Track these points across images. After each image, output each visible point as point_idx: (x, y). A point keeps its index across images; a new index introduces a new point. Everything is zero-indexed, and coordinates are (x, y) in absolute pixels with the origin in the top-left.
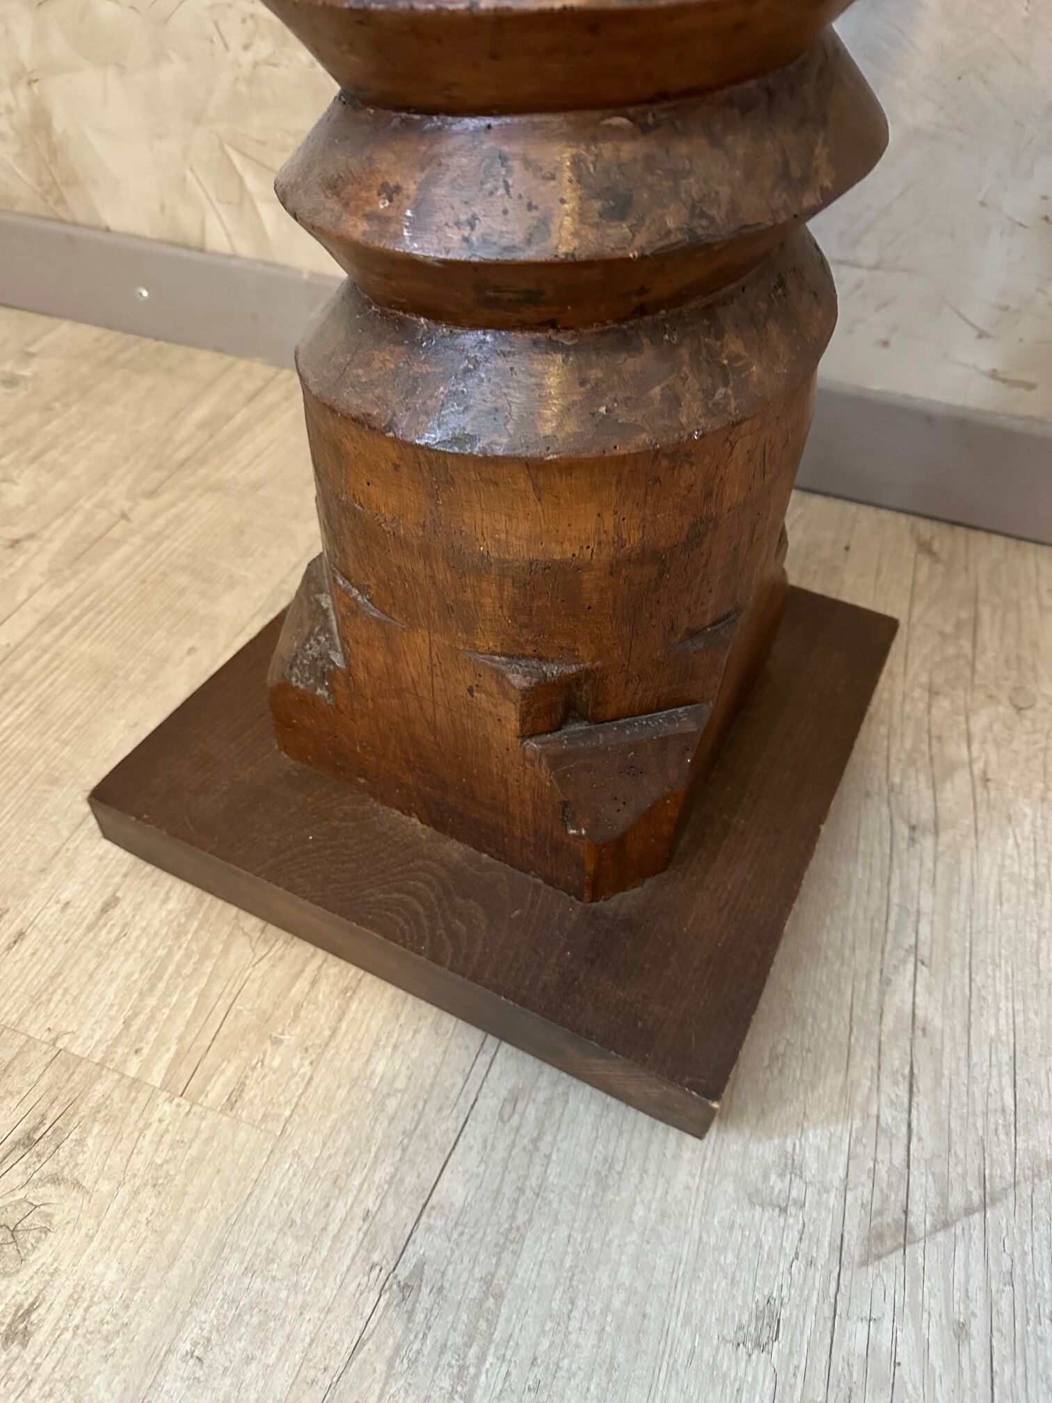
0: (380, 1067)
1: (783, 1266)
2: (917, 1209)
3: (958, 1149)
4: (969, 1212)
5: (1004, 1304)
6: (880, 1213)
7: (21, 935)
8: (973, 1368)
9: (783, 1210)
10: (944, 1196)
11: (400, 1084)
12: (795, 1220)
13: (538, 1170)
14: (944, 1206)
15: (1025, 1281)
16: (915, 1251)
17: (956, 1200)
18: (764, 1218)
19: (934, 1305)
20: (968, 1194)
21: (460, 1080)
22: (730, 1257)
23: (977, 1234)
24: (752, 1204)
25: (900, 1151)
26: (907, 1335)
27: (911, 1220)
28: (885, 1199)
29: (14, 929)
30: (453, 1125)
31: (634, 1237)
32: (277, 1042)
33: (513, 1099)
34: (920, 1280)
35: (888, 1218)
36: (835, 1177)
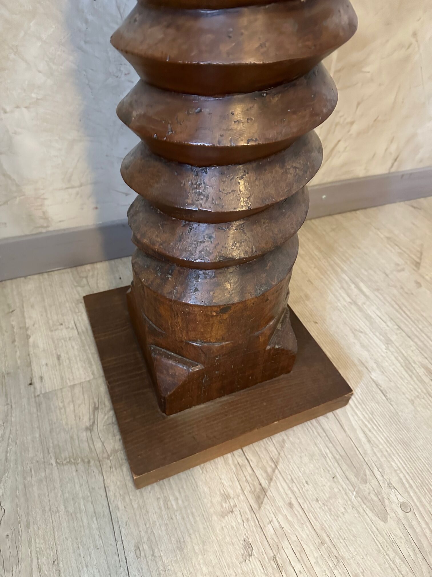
1: (242, 527)
2: (262, 481)
4: (274, 471)
5: (295, 489)
6: (255, 490)
8: (298, 512)
9: (232, 512)
10: (266, 472)
12: (236, 511)
13: (160, 563)
14: (268, 475)
15: (296, 478)
16: (269, 493)
17: (269, 470)
18: (229, 518)
19: (281, 504)
20: (271, 466)
21: (117, 557)
22: (228, 538)
23: (279, 476)
24: (224, 517)
25: (249, 468)
26: (280, 518)
27: (263, 485)
28: (254, 485)
31: (200, 557)
33: (137, 548)
34: (274, 501)
35: (258, 490)
36: (239, 490)
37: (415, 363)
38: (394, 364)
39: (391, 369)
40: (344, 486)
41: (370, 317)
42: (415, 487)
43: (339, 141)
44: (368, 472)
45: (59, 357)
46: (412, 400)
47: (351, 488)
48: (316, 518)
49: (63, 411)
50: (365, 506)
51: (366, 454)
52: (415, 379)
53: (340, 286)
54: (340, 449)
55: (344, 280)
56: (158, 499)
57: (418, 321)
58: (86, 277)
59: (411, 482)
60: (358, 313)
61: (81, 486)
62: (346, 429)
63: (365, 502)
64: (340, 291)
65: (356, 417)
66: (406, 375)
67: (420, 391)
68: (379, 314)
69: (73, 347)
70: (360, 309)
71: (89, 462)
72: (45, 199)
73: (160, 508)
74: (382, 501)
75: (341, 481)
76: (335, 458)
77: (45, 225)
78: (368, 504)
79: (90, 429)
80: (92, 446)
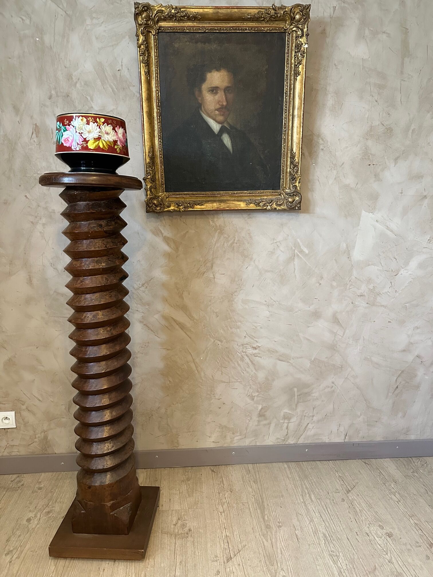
0: (162, 565)
1: (218, 566)
2: (232, 555)
3: (235, 547)
4: (237, 553)
5: (243, 561)
7: (104, 570)
8: (241, 567)
9: (217, 561)
10: (234, 553)
11: (166, 566)
12: (218, 561)
15: (245, 557)
16: (232, 559)
17: (236, 553)
18: (215, 563)
19: (236, 563)
22: (212, 568)
23: (239, 555)
24: (213, 562)
25: (228, 550)
26: (234, 567)
27: (231, 557)
29: (103, 569)
30: (175, 568)
31: (201, 570)
32: (148, 568)
33: (181, 562)
34: (234, 562)
35: (229, 557)
36: (222, 556)
37: (320, 531)
38: (309, 530)
39: (307, 531)
40: (263, 564)
41: (309, 509)
42: (292, 572)
43: (308, 423)
44: (275, 563)
45: (170, 500)
46: (310, 544)
47: (266, 566)
48: (247, 571)
49: (167, 517)
50: (268, 573)
51: (278, 557)
52: (316, 537)
53: (301, 494)
54: (267, 553)
55: (305, 492)
56: (192, 551)
57: (332, 515)
58: (188, 472)
59: (292, 570)
60: (304, 507)
61: (167, 541)
62: (274, 547)
63: (269, 571)
64: (300, 496)
65: (280, 544)
66: (313, 535)
67: (315, 542)
68: (314, 509)
69: (176, 497)
70: (305, 505)
71: (172, 535)
72: (179, 435)
73: (192, 554)
74: (276, 573)
75: (262, 563)
76: (264, 555)
77: (177, 446)
78: (270, 572)
79: (175, 525)
80: (174, 530)
